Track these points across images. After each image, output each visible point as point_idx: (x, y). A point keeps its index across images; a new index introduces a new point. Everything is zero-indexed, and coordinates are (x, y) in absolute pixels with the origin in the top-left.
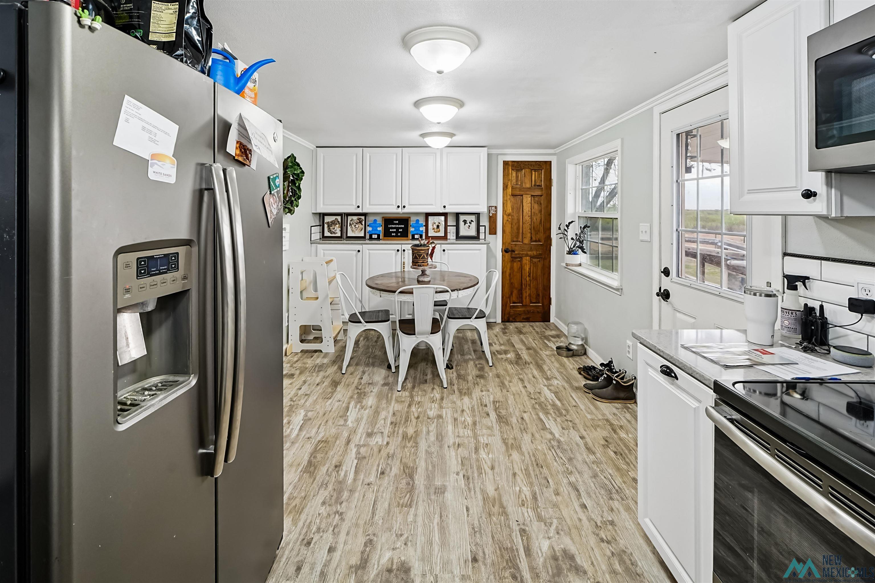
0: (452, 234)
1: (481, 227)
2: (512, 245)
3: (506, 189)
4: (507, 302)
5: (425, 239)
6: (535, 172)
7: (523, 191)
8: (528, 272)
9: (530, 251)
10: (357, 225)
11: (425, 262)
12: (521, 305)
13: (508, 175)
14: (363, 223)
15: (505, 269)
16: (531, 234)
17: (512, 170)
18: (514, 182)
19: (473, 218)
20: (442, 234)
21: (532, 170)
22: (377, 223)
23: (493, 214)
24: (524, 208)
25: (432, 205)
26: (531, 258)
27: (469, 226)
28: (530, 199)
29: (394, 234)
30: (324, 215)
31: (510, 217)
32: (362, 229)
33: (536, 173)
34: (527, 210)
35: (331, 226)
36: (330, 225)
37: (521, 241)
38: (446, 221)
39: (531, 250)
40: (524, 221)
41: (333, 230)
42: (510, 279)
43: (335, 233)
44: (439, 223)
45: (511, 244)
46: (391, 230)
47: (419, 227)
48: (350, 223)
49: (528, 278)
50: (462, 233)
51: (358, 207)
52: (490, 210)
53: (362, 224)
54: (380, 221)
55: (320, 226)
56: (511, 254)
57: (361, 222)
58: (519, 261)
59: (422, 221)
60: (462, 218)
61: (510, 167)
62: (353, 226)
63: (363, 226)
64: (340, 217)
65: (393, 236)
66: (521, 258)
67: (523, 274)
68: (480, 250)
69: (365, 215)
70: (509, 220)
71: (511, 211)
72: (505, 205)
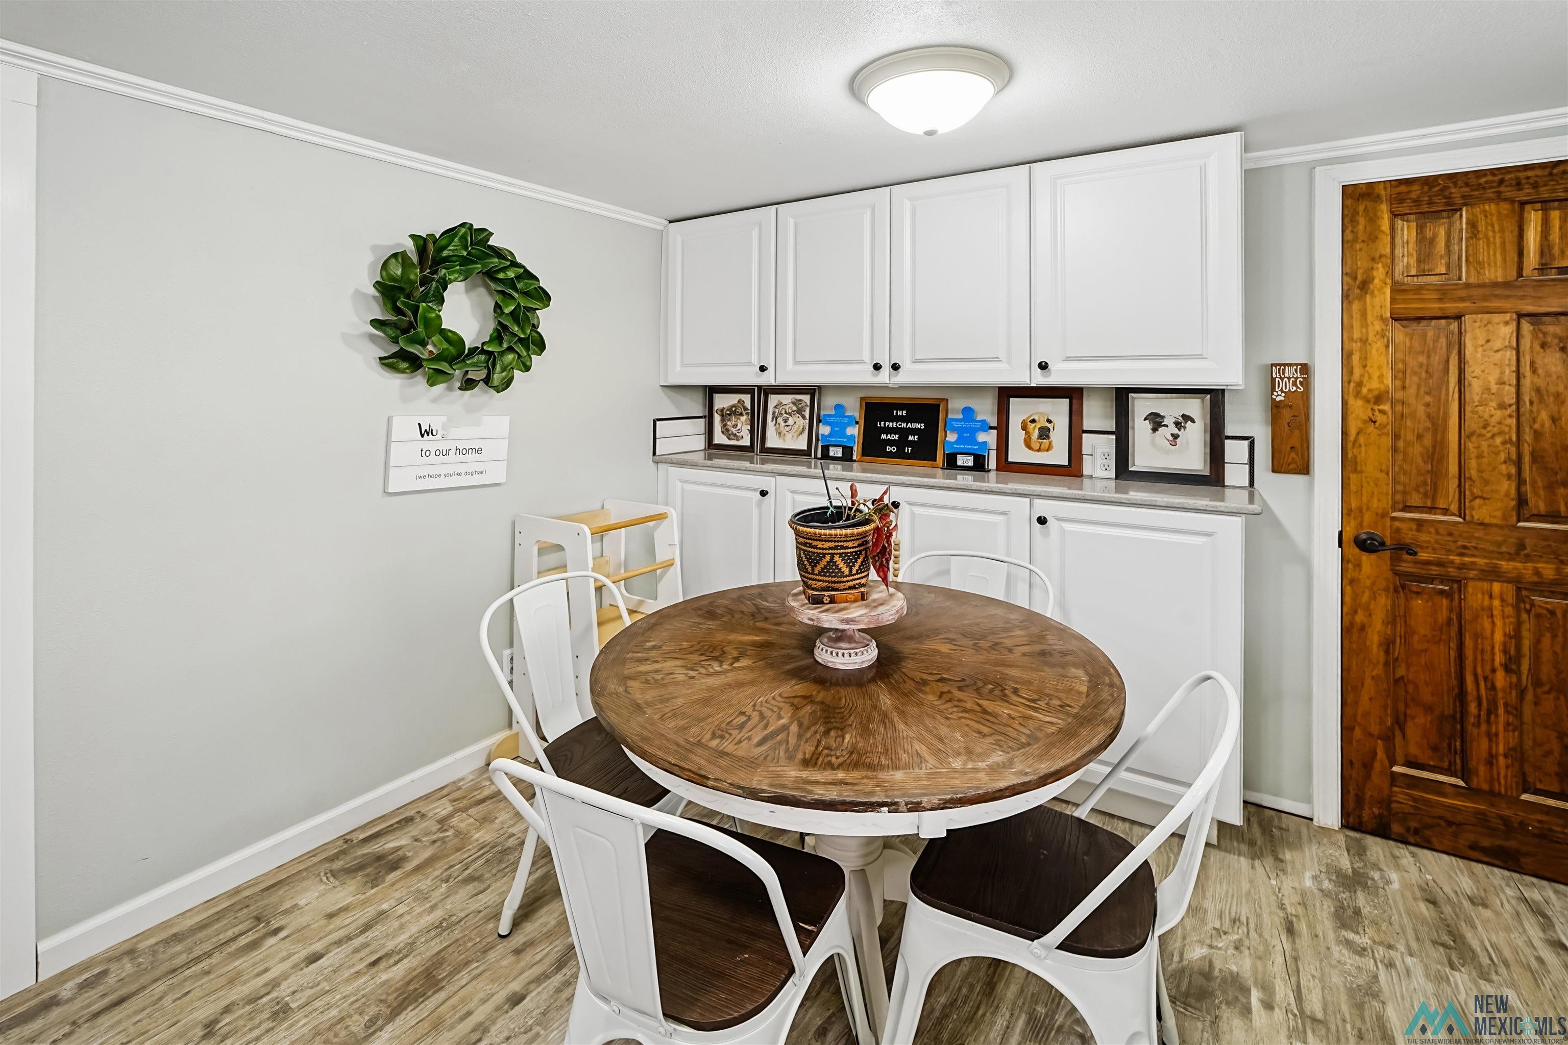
0: (1100, 461)
1: (1227, 442)
2: (1397, 524)
3: (1361, 298)
4: (1375, 753)
5: (997, 470)
6: (1545, 210)
7: (1462, 299)
8: (1505, 651)
9: (1511, 557)
10: (791, 419)
11: (841, 586)
12: (1462, 784)
13: (1373, 237)
14: (807, 413)
15: (1360, 617)
16: (1521, 482)
17: (1394, 215)
18: (1408, 266)
19: (1195, 407)
20: (1059, 456)
21: (1523, 204)
22: (847, 414)
23: (1288, 394)
24: (1473, 369)
25: (996, 359)
26: (1519, 589)
27: (1175, 437)
28: (1506, 331)
29: (894, 449)
30: (711, 391)
31: (1386, 407)
32: (803, 430)
33: (1555, 215)
34: (1493, 378)
35: (729, 420)
36: (726, 415)
37: (1454, 507)
38: (1075, 416)
39: (1520, 551)
40: (1471, 424)
41: (734, 430)
42: (1390, 663)
43: (738, 438)
44: (1049, 421)
45: (1393, 519)
46: (883, 436)
47: (973, 431)
48: (774, 413)
49: (1500, 679)
50: (1140, 461)
51: (763, 369)
52: (1273, 380)
53: (804, 417)
54: (854, 409)
55: (705, 417)
56: (1395, 560)
57: (800, 411)
58: (1442, 592)
59: (986, 411)
60: (1141, 407)
61: (1384, 207)
62: (780, 420)
63: (807, 421)
64: (749, 396)
65: (891, 455)
66: (1459, 583)
67: (1469, 652)
68: (1209, 535)
69: (813, 391)
70: (1380, 418)
71: (1388, 381)
72: (1356, 358)
